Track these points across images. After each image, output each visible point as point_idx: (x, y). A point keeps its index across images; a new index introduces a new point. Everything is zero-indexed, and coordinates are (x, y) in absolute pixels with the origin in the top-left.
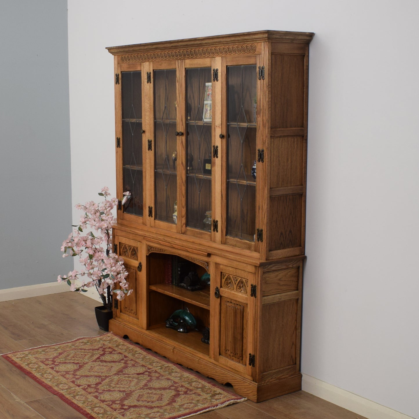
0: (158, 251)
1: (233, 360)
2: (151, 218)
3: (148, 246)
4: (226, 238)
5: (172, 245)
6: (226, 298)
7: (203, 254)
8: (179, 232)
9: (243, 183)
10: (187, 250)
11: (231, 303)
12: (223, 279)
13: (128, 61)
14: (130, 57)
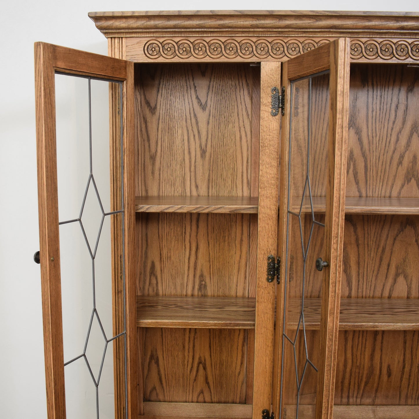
13: (179, 55)
14: (191, 45)
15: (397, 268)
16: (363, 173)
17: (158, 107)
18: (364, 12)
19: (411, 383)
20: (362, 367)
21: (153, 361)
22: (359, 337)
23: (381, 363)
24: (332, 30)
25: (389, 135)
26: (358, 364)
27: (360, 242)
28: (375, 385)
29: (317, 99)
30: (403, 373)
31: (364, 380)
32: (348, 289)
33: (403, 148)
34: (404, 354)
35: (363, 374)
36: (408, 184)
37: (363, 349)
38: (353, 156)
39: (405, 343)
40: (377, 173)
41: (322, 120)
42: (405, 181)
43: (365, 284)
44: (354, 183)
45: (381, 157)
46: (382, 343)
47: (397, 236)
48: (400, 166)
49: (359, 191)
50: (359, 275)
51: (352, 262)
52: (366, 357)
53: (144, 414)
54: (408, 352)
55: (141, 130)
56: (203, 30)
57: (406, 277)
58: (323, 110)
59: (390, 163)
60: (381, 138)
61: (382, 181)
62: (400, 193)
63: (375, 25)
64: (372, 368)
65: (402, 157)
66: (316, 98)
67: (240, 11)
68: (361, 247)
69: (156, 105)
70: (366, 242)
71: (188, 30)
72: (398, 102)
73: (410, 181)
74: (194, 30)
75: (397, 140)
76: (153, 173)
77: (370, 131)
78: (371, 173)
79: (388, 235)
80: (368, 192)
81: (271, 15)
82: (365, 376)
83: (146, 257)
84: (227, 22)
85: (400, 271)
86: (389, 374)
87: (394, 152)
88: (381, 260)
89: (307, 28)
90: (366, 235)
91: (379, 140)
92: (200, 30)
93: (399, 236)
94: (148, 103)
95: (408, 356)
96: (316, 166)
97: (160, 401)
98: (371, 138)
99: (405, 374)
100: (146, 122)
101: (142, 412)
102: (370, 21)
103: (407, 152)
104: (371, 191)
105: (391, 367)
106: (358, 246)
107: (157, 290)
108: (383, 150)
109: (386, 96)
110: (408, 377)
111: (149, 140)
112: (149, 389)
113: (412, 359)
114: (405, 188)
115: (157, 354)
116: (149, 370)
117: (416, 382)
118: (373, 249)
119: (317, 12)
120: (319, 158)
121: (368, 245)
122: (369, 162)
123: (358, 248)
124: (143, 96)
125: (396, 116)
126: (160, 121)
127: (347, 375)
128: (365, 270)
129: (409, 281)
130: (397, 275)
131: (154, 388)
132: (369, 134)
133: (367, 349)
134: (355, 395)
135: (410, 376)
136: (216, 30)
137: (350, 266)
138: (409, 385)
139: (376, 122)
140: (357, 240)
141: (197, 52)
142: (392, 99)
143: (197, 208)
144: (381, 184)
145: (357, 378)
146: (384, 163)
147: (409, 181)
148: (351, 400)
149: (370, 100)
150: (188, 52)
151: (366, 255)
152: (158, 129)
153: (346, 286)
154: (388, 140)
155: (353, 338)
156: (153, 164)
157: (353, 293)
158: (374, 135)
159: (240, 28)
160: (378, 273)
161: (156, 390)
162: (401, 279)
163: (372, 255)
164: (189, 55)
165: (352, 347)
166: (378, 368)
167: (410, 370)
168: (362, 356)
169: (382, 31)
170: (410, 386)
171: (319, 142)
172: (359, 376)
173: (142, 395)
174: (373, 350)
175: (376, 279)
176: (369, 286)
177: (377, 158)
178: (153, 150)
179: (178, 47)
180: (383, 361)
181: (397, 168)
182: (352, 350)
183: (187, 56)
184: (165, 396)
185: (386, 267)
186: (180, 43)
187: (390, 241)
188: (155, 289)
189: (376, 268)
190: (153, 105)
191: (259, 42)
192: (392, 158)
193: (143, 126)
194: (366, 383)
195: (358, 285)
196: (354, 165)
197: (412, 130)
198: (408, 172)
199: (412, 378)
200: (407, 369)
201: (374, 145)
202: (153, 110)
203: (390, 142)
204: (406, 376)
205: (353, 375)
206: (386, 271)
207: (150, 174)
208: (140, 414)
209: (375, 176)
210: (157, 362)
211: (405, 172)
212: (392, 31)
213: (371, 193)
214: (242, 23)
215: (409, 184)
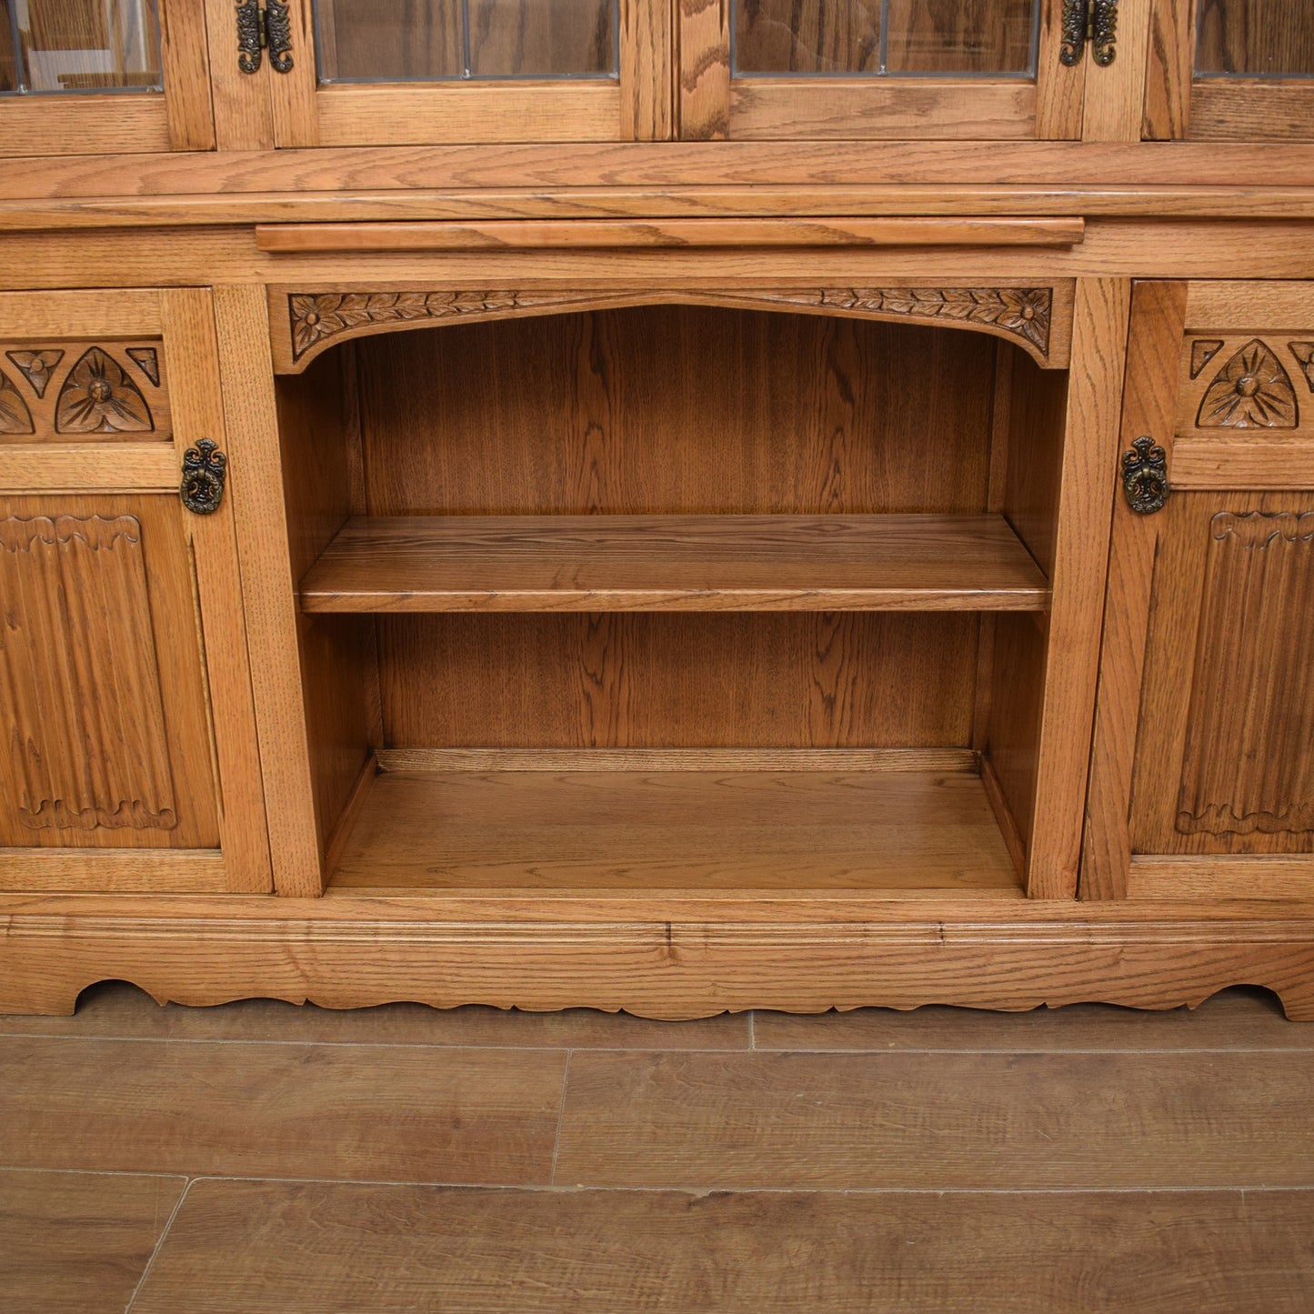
0: (430, 314)
1: (1247, 849)
2: (277, 77)
3: (290, 296)
4: (1199, 94)
5: (654, 231)
6: (1216, 499)
7: (1040, 231)
8: (645, 131)
10: (843, 234)
11: (1270, 515)
12: (1193, 376)
99: (805, 5)
135: (822, 11)
199: (830, 18)
204: (809, 12)
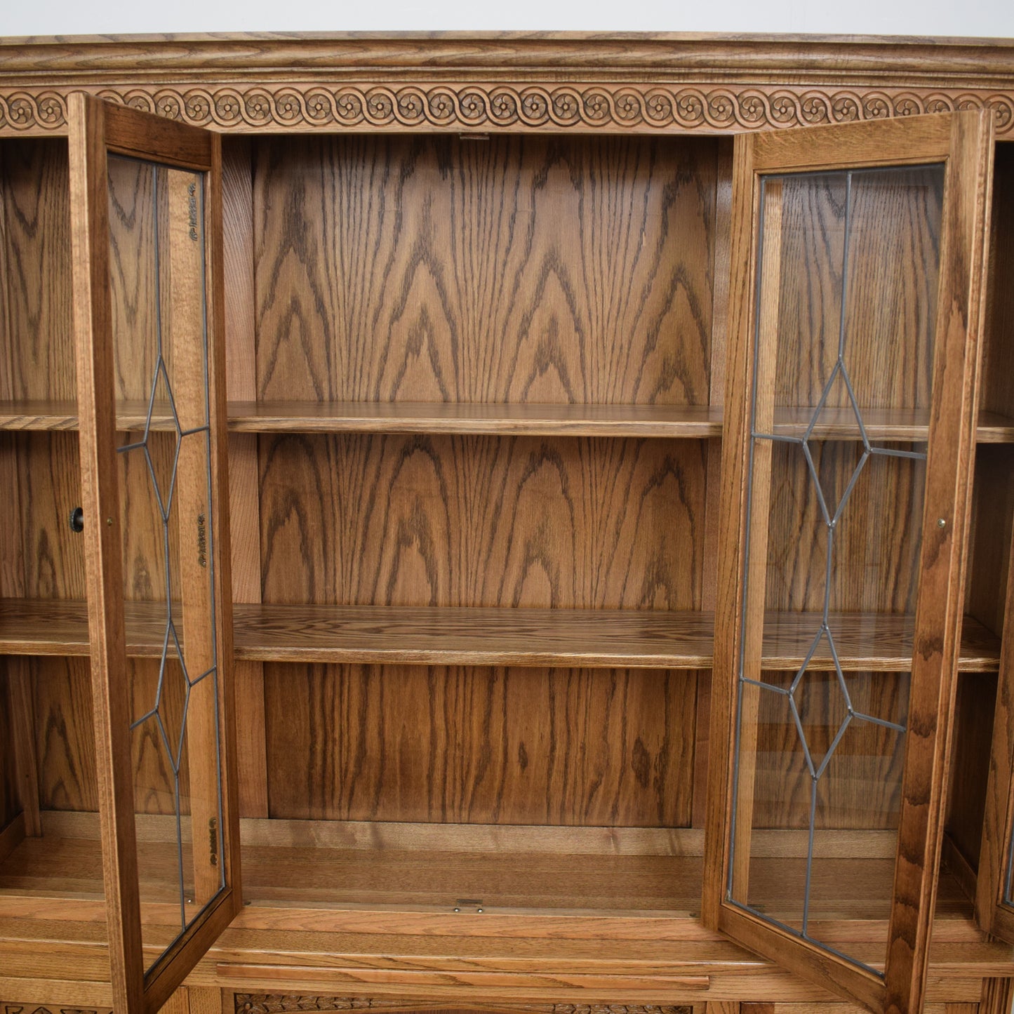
3: (235, 994)
7: (683, 984)
9: (881, 664)
13: (11, 122)
14: (33, 103)
15: (528, 546)
16: (450, 353)
17: (40, 223)
18: (349, 33)
19: (570, 781)
20: (467, 745)
21: (55, 730)
22: (457, 686)
23: (506, 739)
24: (295, 69)
25: (499, 277)
26: (459, 740)
27: (449, 493)
28: (497, 784)
29: (352, 203)
30: (552, 760)
31: (473, 772)
32: (430, 588)
33: (528, 302)
34: (552, 722)
35: (470, 760)
36: (541, 375)
37: (468, 709)
38: (427, 318)
39: (552, 698)
40: (477, 353)
41: (363, 248)
42: (535, 370)
43: (463, 578)
44: (432, 375)
45: (485, 322)
46: (505, 698)
47: (524, 480)
48: (524, 339)
49: (443, 390)
50: (450, 559)
51: (434, 532)
52: (475, 725)
53: (42, 835)
54: (560, 716)
55: (8, 269)
56: (49, 73)
57: (546, 565)
58: (365, 226)
59: (504, 333)
60: (483, 283)
61: (487, 369)
62: (525, 393)
63: (377, 58)
64: (487, 748)
65: (527, 320)
66: (349, 201)
67: (111, 36)
68: (451, 502)
69: (36, 219)
70: (461, 494)
71: (22, 74)
72: (516, 210)
73: (546, 369)
74: (32, 74)
75: (517, 285)
76: (35, 354)
77: (460, 268)
78: (466, 352)
79: (505, 479)
80: (461, 393)
81: (169, 43)
82: (474, 764)
83: (30, 522)
84: (90, 57)
85: (534, 552)
86: (524, 763)
87: (510, 310)
88: (494, 529)
89: (247, 67)
90: (461, 479)
91: (479, 287)
92: (45, 73)
93: (529, 480)
94: (20, 215)
95: (560, 725)
96: (354, 338)
97: (73, 810)
98: (462, 282)
99: (556, 762)
100: (18, 252)
101: (39, 831)
102: (366, 50)
103: (538, 312)
104: (467, 390)
105: (527, 748)
106: (445, 500)
107: (55, 586)
108: (487, 309)
109: (489, 197)
110: (562, 768)
111: (24, 288)
112: (51, 785)
113: (569, 731)
114: (535, 383)
115: (62, 715)
116: (48, 747)
117: (579, 779)
118: (476, 506)
119: (258, 34)
120: (360, 324)
121: (465, 498)
122: (459, 331)
123: (446, 505)
124: (9, 202)
125: (511, 236)
126: (46, 250)
127: (439, 762)
128: (463, 549)
129: (554, 571)
130: (528, 560)
131: (61, 784)
132: (459, 274)
133: (475, 711)
134: (457, 804)
135: (566, 766)
136: (74, 73)
137: (432, 542)
138: (565, 785)
139: (471, 249)
140: (443, 489)
141: (44, 116)
142: (502, 204)
143: (65, 422)
144: (487, 375)
145: (458, 769)
146: (491, 333)
147: (543, 369)
148: (449, 814)
149: (458, 205)
150: (27, 116)
151: (463, 519)
152: (41, 266)
153: (425, 581)
154: (498, 286)
155: (445, 687)
156: (36, 337)
157: (441, 597)
158: (469, 275)
159: (120, 68)
160: (489, 556)
161: (64, 787)
162: (536, 568)
163: (475, 519)
164: (31, 122)
165: (445, 705)
166: (501, 749)
167: (567, 754)
168: (467, 725)
169: (394, 69)
170: (568, 787)
171: (359, 291)
172: (462, 765)
173: (36, 797)
174: (489, 714)
175: (486, 568)
176: (473, 582)
177: (477, 322)
178: (34, 310)
179: (10, 107)
180: (510, 734)
181: (518, 344)
182: (445, 712)
183: (26, 125)
184: (81, 800)
185: (505, 544)
186: (13, 98)
187: (510, 491)
188: (51, 586)
189: (485, 544)
190: (29, 217)
191: (161, 95)
192: (506, 323)
193: (13, 260)
194: (479, 779)
195: (451, 579)
196: (431, 337)
197: (546, 265)
198: (540, 351)
199: (572, 770)
200: (559, 752)
201: (470, 298)
202: (30, 229)
203: (500, 291)
204: (558, 766)
205: (450, 761)
206: (505, 552)
207: (31, 356)
208: (35, 835)
209: (473, 359)
210: (63, 732)
211: (534, 350)
212: (413, 69)
213: (467, 394)
214: (119, 59)
215: (544, 375)
